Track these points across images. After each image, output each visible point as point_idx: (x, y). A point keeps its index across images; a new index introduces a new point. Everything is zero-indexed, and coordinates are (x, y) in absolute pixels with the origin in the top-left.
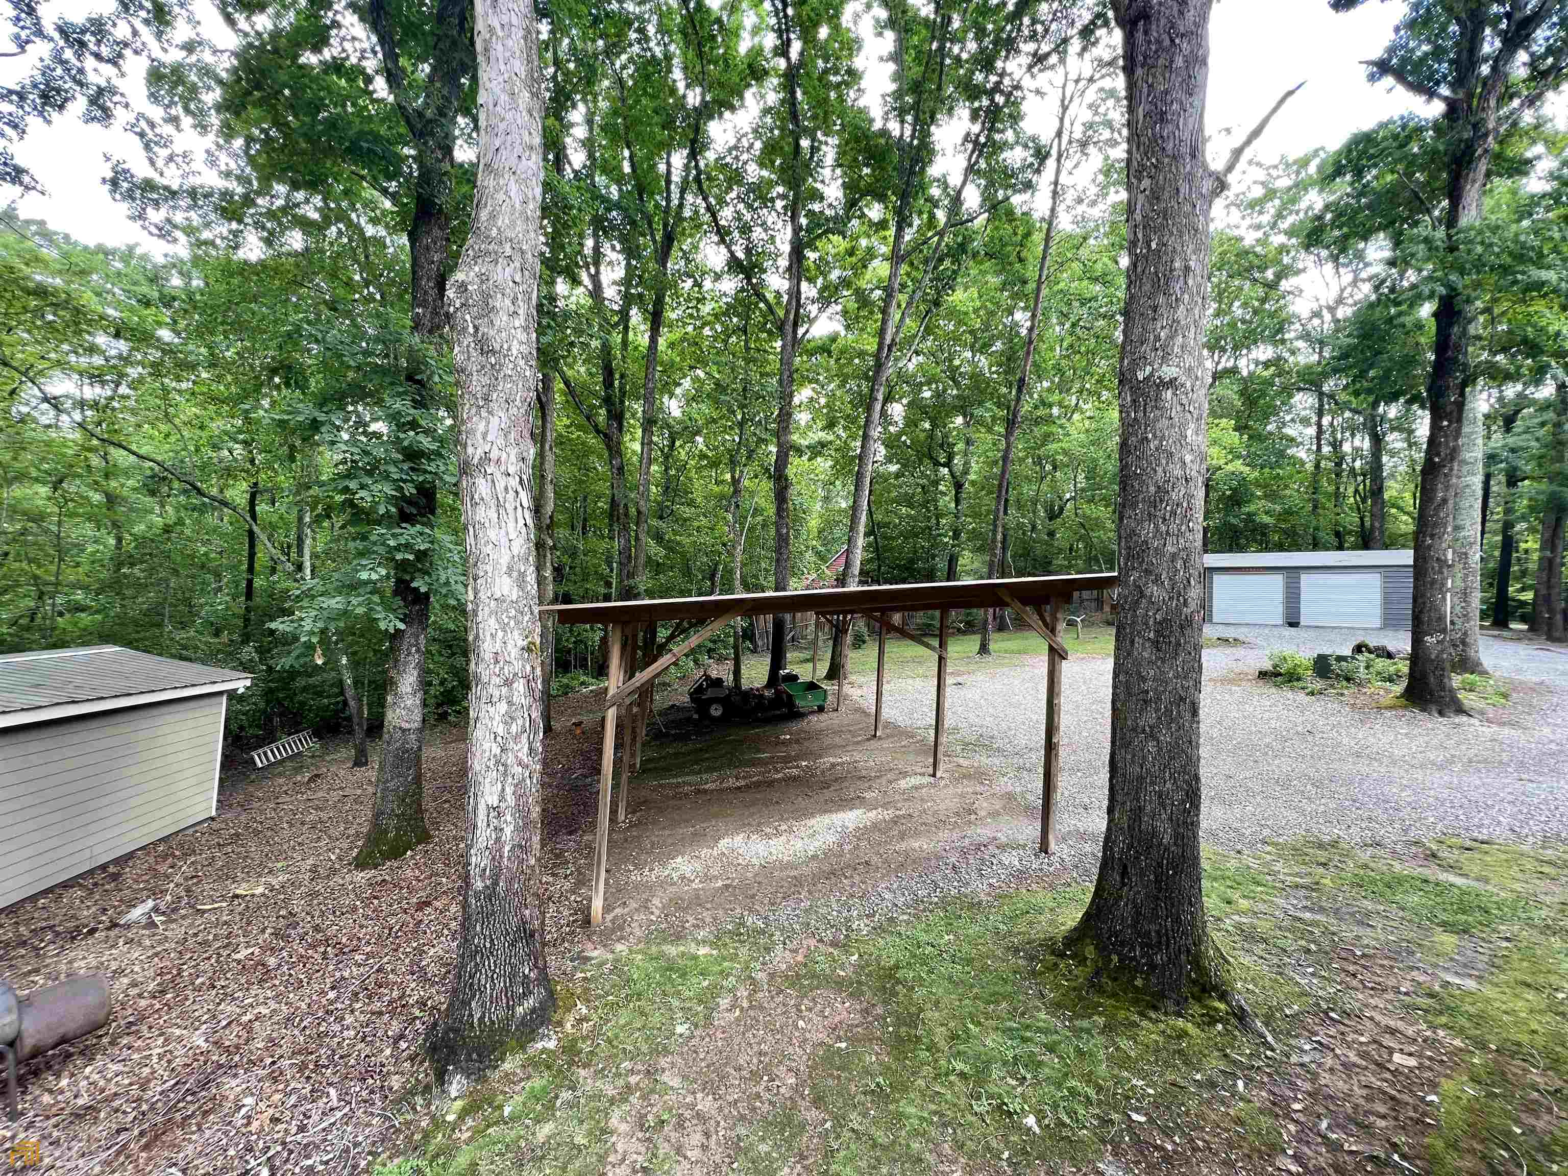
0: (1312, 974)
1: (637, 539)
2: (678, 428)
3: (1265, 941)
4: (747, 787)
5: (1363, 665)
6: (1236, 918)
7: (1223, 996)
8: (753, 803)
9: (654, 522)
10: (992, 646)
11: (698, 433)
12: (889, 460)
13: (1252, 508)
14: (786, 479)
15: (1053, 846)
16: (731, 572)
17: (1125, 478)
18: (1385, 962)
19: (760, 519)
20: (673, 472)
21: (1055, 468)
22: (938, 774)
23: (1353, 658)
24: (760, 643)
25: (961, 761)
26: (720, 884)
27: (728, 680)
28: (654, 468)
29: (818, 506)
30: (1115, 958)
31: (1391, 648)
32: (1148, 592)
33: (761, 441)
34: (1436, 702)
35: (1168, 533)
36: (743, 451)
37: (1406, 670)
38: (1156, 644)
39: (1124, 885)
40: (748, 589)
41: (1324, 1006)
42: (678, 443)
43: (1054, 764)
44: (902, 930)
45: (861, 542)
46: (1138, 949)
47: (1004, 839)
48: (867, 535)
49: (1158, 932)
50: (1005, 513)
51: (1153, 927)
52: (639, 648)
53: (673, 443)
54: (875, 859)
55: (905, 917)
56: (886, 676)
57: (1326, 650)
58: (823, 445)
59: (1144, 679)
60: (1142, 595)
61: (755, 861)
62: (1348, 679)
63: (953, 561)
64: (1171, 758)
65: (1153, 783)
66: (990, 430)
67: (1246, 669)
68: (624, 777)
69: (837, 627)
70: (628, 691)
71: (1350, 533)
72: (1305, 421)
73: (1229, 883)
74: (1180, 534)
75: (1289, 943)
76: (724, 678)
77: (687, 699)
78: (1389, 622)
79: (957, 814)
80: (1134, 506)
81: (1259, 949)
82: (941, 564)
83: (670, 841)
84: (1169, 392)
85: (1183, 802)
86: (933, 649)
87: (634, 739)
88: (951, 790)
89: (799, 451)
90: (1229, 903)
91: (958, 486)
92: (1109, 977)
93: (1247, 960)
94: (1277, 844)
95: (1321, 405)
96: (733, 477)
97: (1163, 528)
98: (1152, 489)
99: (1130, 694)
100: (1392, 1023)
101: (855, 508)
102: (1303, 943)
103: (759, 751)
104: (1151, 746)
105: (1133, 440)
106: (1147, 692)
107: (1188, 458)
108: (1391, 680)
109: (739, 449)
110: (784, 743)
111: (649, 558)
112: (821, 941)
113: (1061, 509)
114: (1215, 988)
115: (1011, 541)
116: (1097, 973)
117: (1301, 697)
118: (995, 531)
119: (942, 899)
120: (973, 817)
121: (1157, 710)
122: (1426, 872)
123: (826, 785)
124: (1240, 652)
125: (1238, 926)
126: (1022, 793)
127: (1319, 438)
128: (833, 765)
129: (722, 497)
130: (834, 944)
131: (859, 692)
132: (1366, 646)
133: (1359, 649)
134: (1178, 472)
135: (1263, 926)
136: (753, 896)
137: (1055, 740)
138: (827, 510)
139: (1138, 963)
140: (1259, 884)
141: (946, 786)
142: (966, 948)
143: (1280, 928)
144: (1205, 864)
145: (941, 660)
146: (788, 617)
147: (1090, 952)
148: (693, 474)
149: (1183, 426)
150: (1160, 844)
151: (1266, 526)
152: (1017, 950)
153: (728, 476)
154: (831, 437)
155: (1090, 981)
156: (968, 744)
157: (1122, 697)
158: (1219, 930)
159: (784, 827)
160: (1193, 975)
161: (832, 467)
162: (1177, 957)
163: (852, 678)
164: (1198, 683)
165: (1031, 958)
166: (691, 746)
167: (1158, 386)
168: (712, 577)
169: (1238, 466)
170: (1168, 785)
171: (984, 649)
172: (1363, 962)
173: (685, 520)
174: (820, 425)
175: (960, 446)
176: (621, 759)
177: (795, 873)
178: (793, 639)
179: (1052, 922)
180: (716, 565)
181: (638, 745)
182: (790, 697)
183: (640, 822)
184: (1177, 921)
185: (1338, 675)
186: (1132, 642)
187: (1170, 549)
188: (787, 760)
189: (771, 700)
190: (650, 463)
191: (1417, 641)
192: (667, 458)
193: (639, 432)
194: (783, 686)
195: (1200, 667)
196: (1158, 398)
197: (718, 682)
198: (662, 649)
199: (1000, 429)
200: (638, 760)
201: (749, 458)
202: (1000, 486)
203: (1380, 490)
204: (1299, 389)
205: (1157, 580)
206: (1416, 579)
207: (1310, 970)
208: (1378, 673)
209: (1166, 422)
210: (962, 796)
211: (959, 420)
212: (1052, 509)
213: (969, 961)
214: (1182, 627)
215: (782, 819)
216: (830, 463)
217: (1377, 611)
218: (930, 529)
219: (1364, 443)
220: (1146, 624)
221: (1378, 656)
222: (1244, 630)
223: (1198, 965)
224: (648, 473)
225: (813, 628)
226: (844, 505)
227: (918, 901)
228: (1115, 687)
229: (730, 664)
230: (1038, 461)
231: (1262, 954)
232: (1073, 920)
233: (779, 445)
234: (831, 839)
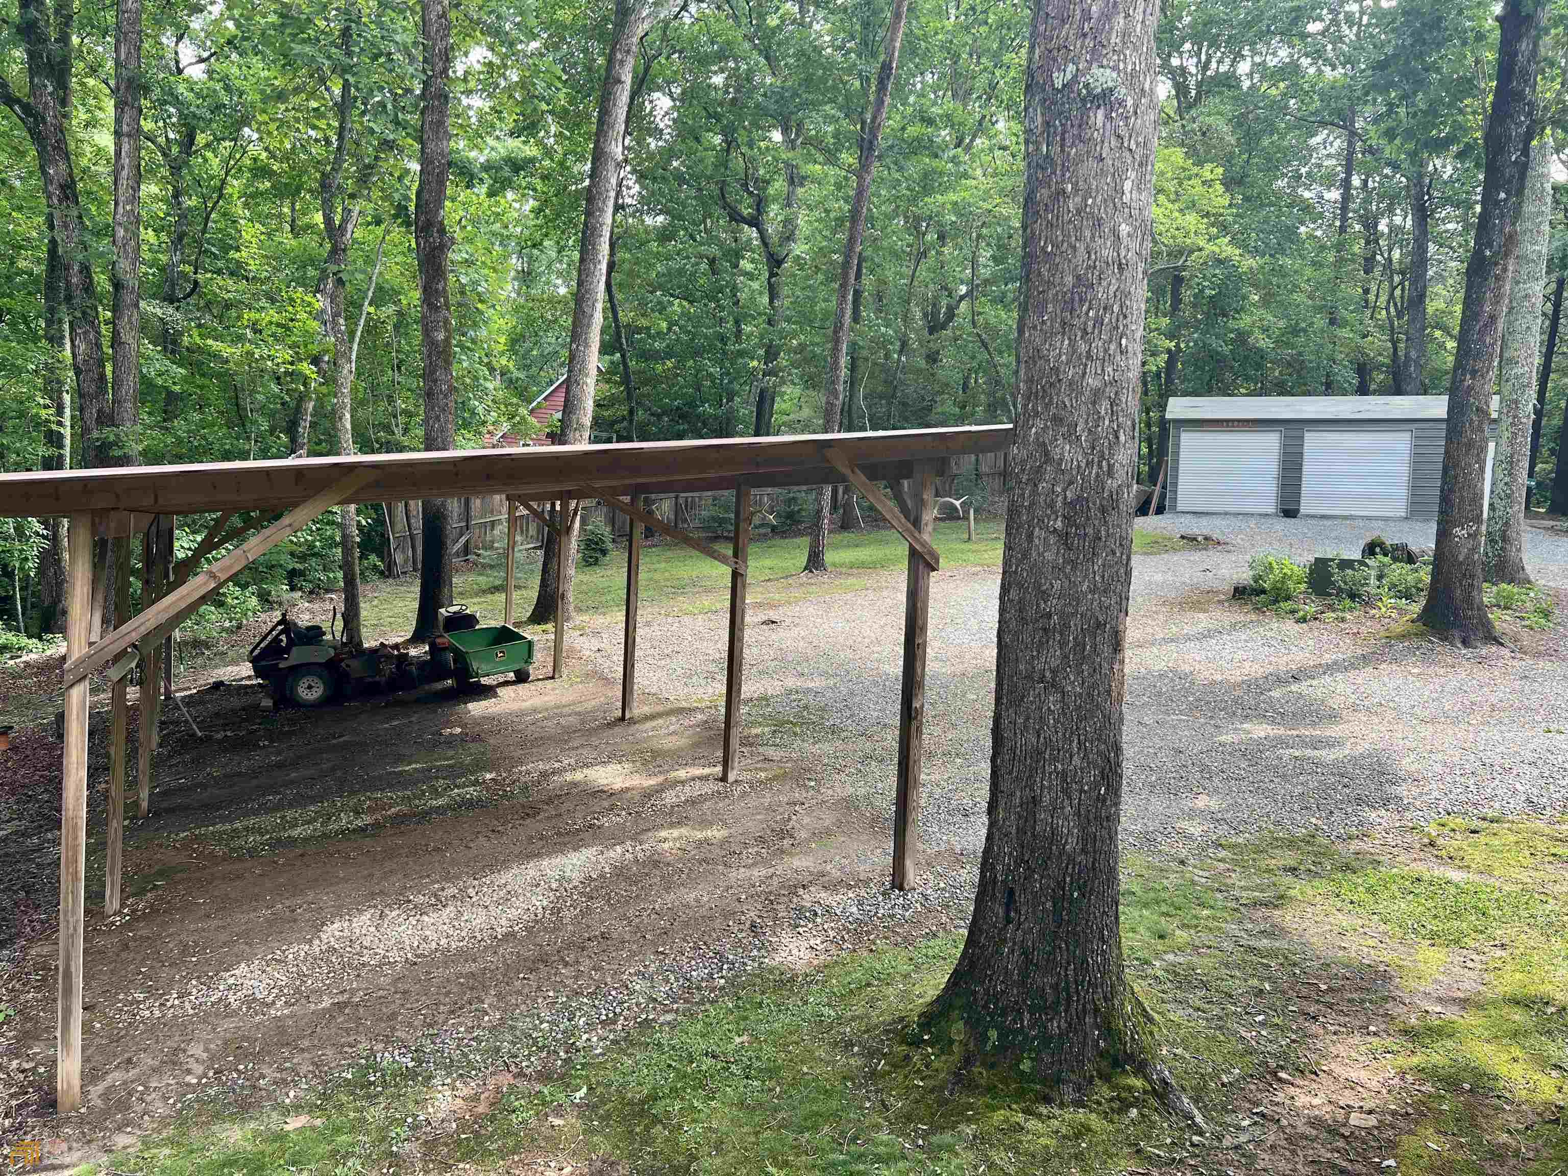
0: (1263, 1024)
1: (116, 341)
2: (198, 107)
3: (1205, 985)
4: (377, 825)
5: (1373, 573)
6: (1170, 957)
7: (1141, 1069)
8: (390, 854)
9: (153, 308)
10: (830, 557)
11: (245, 121)
12: (648, 203)
13: (1245, 322)
14: (442, 231)
15: (912, 876)
16: (334, 415)
17: (1029, 259)
18: (1355, 996)
19: (390, 310)
20: (191, 202)
21: (942, 237)
22: (731, 777)
23: (1362, 563)
24: (399, 558)
25: (771, 752)
26: (326, 1003)
27: (334, 631)
28: (150, 189)
29: (509, 289)
30: (993, 1034)
31: (1414, 548)
32: (1056, 453)
33: (387, 145)
34: (1462, 627)
35: (1089, 356)
36: (349, 166)
37: (1428, 579)
38: (1064, 537)
39: (1009, 921)
40: (366, 446)
41: (1273, 1064)
42: (201, 139)
43: (914, 742)
44: (664, 1037)
45: (594, 361)
46: (1027, 1016)
47: (836, 874)
48: (605, 349)
49: (1055, 987)
50: (856, 318)
51: (1050, 980)
52: (134, 572)
53: (190, 139)
54: (620, 929)
55: (669, 1017)
56: (643, 615)
57: (1328, 552)
58: (517, 165)
59: (1045, 595)
60: (1047, 457)
61: (394, 955)
62: (1353, 596)
63: (764, 401)
64: (1081, 719)
65: (1055, 759)
66: (831, 159)
67: (1216, 585)
68: (116, 826)
69: (551, 524)
70: (117, 648)
71: (1378, 368)
72: (1329, 181)
73: (1164, 908)
74: (1107, 358)
75: (1238, 987)
76: (325, 627)
77: (246, 670)
78: (1415, 510)
79: (761, 840)
80: (1041, 308)
81: (1195, 998)
82: (745, 410)
83: (223, 937)
84: (1100, 113)
85: (1096, 786)
86: (723, 560)
87: (132, 757)
88: (752, 800)
89: (468, 177)
90: (1161, 937)
91: (775, 262)
92: (983, 1064)
93: (1177, 1015)
94: (1235, 846)
95: (1351, 153)
96: (328, 220)
97: (1083, 347)
98: (1069, 280)
99: (1023, 621)
100: (1353, 1075)
101: (581, 297)
102: (1255, 982)
103: (400, 759)
104: (1053, 702)
105: (1043, 194)
106: (1049, 615)
107: (1124, 229)
108: (1408, 597)
109: (338, 161)
110: (450, 742)
111: (146, 381)
112: (521, 1074)
113: (951, 314)
114: (1130, 1058)
115: (864, 370)
116: (968, 1061)
117: (1290, 627)
118: (836, 349)
119: (731, 982)
120: (787, 842)
121: (1063, 644)
122: (1419, 868)
123: (531, 811)
124: (1210, 558)
125: (1172, 970)
126: (867, 797)
127: (1344, 208)
128: (544, 775)
129: (304, 261)
130: (545, 1076)
131: (595, 644)
132: (1381, 545)
133: (1371, 549)
134: (1108, 253)
135: (1204, 964)
136: (393, 1016)
137: (916, 704)
138: (529, 298)
139: (1026, 1037)
140: (1202, 905)
141: (744, 794)
142: (768, 1050)
143: (1227, 966)
144: (1126, 880)
145: (737, 579)
146: (454, 506)
147: (958, 1030)
148: (239, 210)
149: (1118, 176)
150: (1062, 852)
151: (1261, 354)
152: (849, 1045)
153: (319, 218)
154: (530, 151)
155: (957, 1075)
156: (782, 724)
157: (1013, 624)
158: (1144, 978)
159: (452, 891)
160: (1102, 1044)
161: (537, 212)
162: (1081, 1018)
163: (579, 619)
164: (1123, 599)
165: (871, 1054)
166: (257, 758)
167: (1084, 101)
168: (292, 428)
169: (1225, 248)
170: (1076, 761)
171: (815, 562)
172: (1328, 998)
173: (228, 305)
174: (510, 120)
175: (779, 185)
176: (106, 795)
177: (473, 967)
178: (466, 550)
179: (904, 996)
180: (301, 399)
181: (143, 763)
182: (460, 657)
183: (154, 911)
184: (1083, 966)
185: (1340, 590)
186: (1030, 536)
187: (1092, 382)
188: (454, 773)
189: (422, 665)
190: (138, 178)
191: (1443, 535)
192: (176, 168)
193: (109, 105)
194: (447, 639)
195: (1128, 573)
196: (1083, 124)
197: (314, 634)
198: (188, 567)
199: (848, 158)
200: (144, 794)
201: (363, 179)
202: (846, 265)
203: (1422, 297)
204: (1323, 124)
205: (1071, 436)
206: (1449, 439)
207: (1260, 1018)
208: (1393, 586)
209: (1093, 164)
210: (770, 809)
211: (777, 136)
212: (935, 314)
213: (772, 1072)
214: (1103, 510)
215: (447, 879)
216: (532, 203)
217: (1402, 492)
218: (723, 339)
219: (1403, 219)
220: (1052, 505)
221: (1395, 559)
222: (1218, 521)
223: (1109, 1029)
224: (134, 198)
225: (503, 528)
226: (563, 291)
227: (690, 987)
228: (1002, 610)
229: (337, 600)
230: (914, 225)
231: (1198, 1003)
232: (936, 987)
233: (425, 160)
234: (539, 902)
